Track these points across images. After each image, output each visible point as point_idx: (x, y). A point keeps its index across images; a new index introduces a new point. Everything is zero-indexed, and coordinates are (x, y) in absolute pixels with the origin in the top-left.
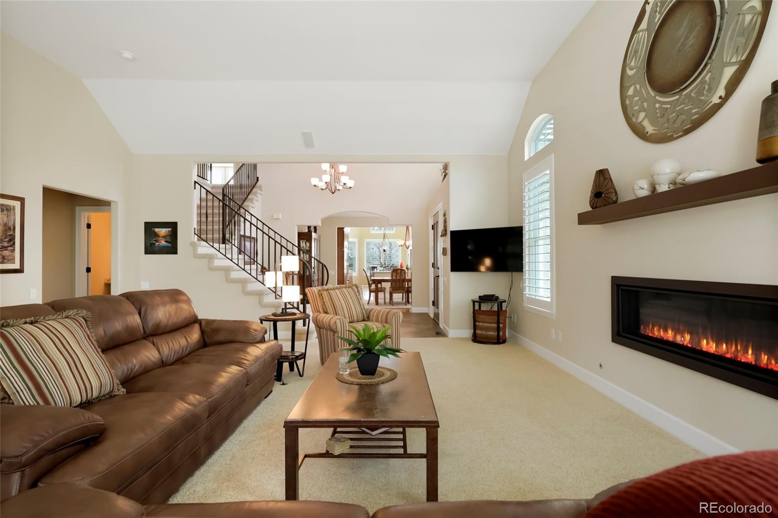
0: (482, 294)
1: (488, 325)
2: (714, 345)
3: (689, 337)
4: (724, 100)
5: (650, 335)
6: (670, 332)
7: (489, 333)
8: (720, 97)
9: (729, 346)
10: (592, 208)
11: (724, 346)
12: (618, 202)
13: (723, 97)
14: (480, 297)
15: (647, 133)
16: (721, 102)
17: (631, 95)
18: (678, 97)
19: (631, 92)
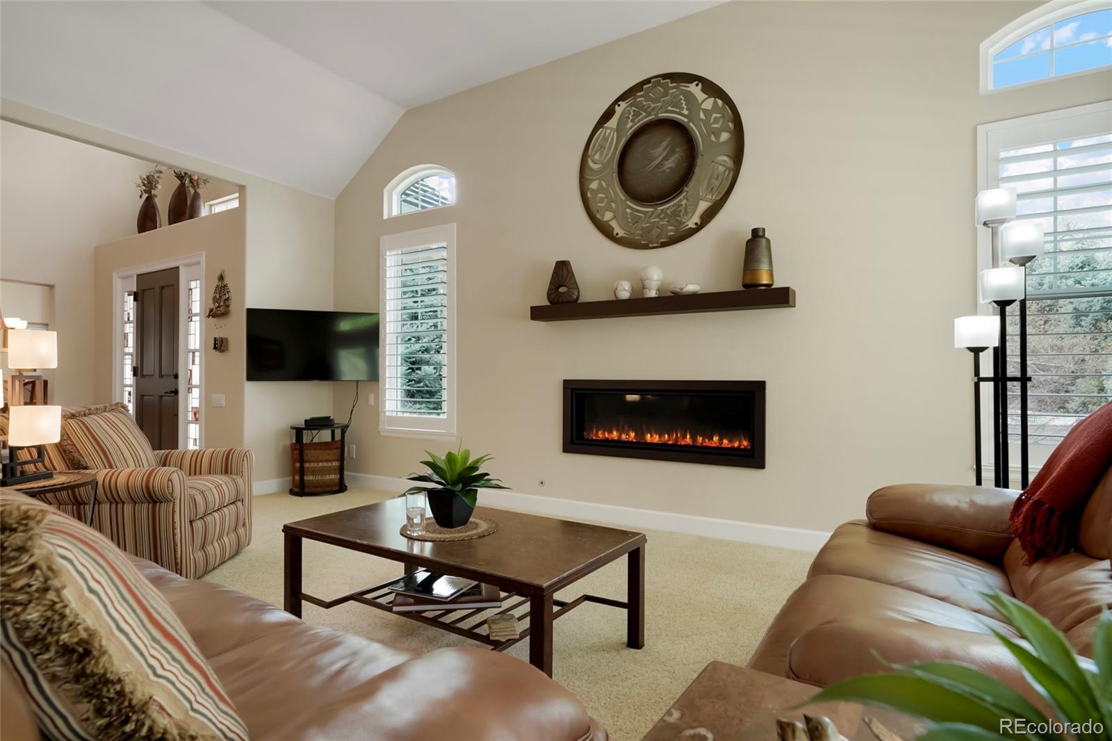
0: (308, 417)
1: (325, 464)
2: (658, 437)
3: (634, 434)
4: (699, 227)
5: (594, 438)
6: (615, 433)
7: (328, 477)
8: (696, 224)
9: (671, 436)
10: (550, 302)
11: (666, 436)
12: (579, 301)
13: (699, 224)
14: (306, 421)
15: (617, 234)
16: (696, 228)
17: (593, 190)
18: (652, 210)
19: (594, 185)
